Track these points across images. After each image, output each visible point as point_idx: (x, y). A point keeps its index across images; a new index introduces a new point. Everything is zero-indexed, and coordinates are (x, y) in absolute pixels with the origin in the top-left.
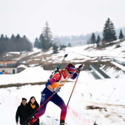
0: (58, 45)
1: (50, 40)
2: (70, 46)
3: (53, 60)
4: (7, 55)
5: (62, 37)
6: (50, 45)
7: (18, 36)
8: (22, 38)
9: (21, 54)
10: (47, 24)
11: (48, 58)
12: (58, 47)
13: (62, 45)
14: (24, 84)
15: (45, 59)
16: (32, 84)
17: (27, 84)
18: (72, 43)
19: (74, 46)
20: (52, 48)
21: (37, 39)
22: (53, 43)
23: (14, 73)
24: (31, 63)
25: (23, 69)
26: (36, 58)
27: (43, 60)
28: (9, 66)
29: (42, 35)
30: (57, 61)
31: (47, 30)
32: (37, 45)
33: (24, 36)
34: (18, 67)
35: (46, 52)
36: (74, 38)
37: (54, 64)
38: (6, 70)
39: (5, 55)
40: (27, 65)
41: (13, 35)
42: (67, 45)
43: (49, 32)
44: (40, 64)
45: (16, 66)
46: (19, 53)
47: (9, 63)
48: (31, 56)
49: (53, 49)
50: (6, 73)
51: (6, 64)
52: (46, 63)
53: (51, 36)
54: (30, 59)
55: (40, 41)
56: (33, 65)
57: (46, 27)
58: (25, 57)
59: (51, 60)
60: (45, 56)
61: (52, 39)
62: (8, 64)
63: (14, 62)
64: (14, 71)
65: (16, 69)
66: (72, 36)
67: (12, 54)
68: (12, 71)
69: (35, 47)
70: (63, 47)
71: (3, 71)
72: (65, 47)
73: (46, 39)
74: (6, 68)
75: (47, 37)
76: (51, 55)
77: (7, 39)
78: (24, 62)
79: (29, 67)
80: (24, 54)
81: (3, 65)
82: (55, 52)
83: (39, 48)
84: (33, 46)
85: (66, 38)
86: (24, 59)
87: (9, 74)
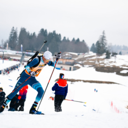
0: (111, 52)
1: (104, 47)
2: (120, 54)
3: (105, 64)
4: (67, 54)
5: (115, 45)
6: (104, 51)
7: (78, 40)
8: (81, 42)
9: (78, 55)
10: (104, 33)
11: (101, 62)
12: (110, 54)
13: (114, 52)
14: (77, 81)
15: (99, 62)
16: (84, 81)
17: (80, 81)
18: (123, 51)
19: (124, 55)
20: (105, 53)
21: (93, 44)
22: (107, 49)
23: (70, 70)
24: (86, 64)
25: (79, 68)
26: (91, 60)
27: (97, 63)
28: (67, 64)
29: (98, 41)
30: (108, 65)
31: (103, 38)
32: (93, 50)
33: (83, 41)
34: (75, 65)
35: (99, 56)
36: (125, 48)
37: (105, 67)
38: (64, 67)
39: (65, 54)
40: (83, 65)
41: (74, 39)
42: (118, 53)
43: (105, 40)
44: (94, 65)
45: (72, 64)
46: (76, 54)
47: (68, 61)
48: (87, 58)
49: (106, 55)
50: (64, 69)
51: (64, 61)
52: (98, 66)
53: (106, 44)
54: (85, 60)
55: (96, 47)
56: (87, 66)
57: (102, 35)
58: (81, 58)
59: (103, 63)
60: (98, 60)
61: (107, 46)
62: (66, 62)
63: (71, 61)
64: (70, 68)
65: (72, 67)
66: (124, 46)
67: (71, 54)
68: (69, 69)
69: (91, 51)
70: (114, 54)
71: (62, 67)
72: (117, 54)
73: (101, 45)
74: (64, 64)
75: (102, 44)
76: (103, 59)
77: (68, 41)
78: (80, 62)
79: (83, 66)
80: (81, 56)
81: (62, 62)
82: (108, 57)
83: (94, 52)
84: (90, 50)
85: (119, 47)
86: (80, 60)
87: (66, 70)
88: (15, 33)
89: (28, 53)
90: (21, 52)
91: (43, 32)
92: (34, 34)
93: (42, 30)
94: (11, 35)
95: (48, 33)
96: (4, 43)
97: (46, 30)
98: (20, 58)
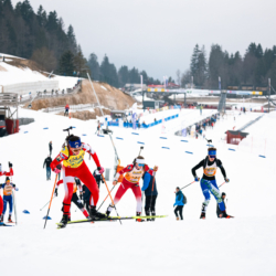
88: (201, 57)
89: (233, 92)
90: (219, 92)
91: (254, 50)
92: (237, 54)
93: (253, 46)
94: (194, 60)
95: (264, 50)
96: (181, 76)
97: (260, 46)
98: (217, 103)
